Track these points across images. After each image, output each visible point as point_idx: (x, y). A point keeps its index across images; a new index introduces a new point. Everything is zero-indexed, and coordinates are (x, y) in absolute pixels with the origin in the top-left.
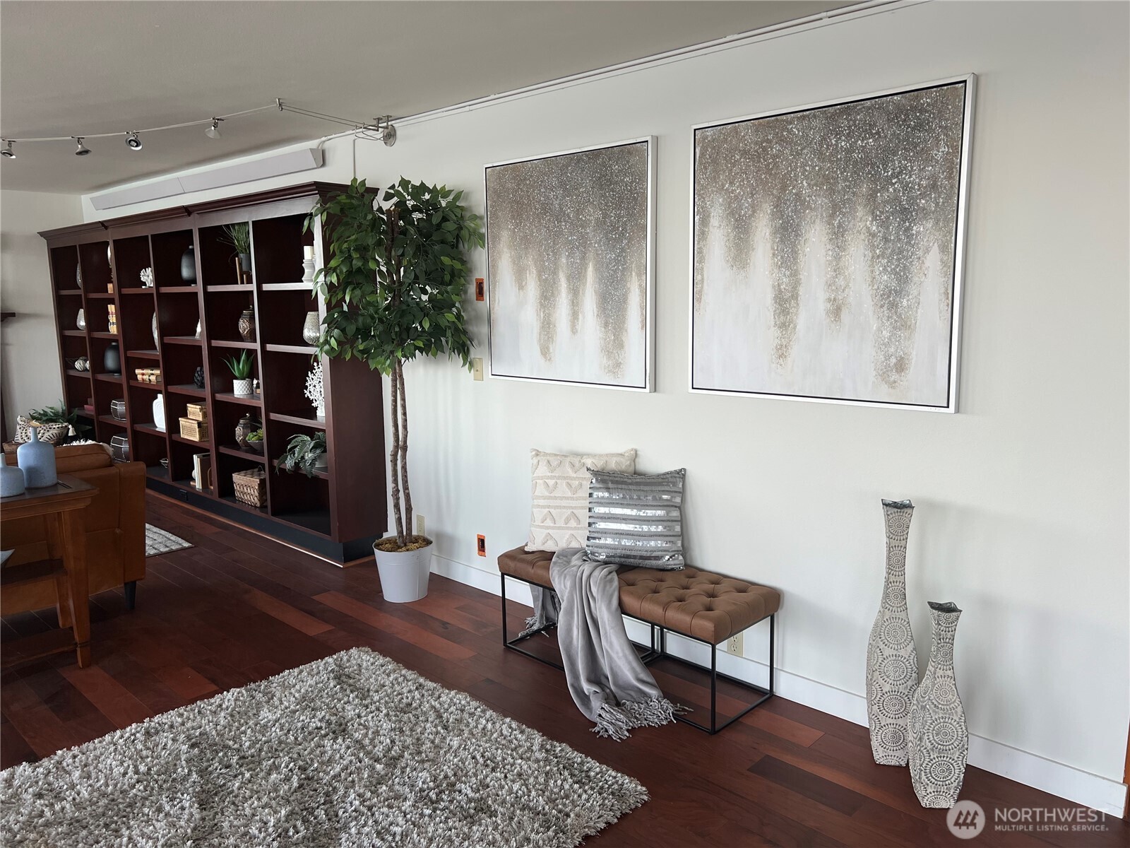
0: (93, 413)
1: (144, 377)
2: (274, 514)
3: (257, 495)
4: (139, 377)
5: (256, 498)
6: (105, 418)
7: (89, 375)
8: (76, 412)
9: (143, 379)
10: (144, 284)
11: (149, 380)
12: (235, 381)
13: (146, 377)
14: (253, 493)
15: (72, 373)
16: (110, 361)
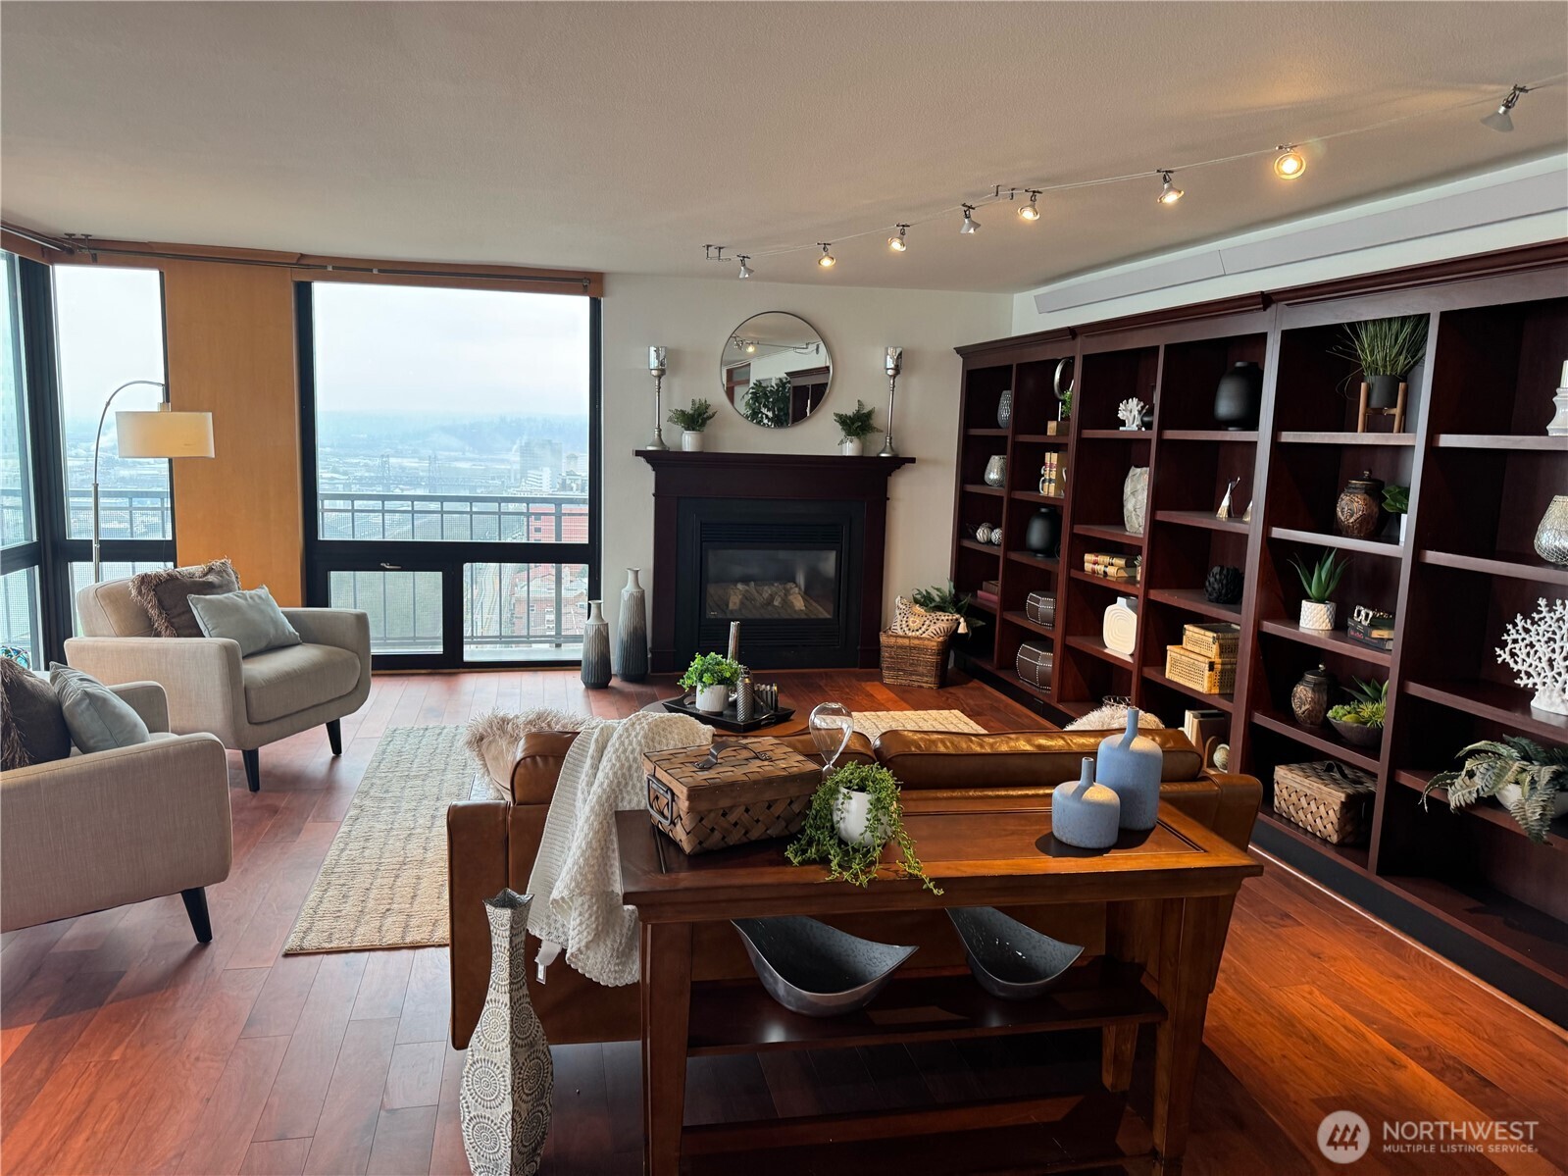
0: (997, 607)
1: (1096, 567)
2: (1382, 871)
3: (1335, 821)
4: (1088, 567)
5: (1329, 826)
6: (1013, 617)
7: (999, 552)
8: (967, 600)
9: (1094, 571)
10: (1123, 423)
11: (1105, 572)
12: (1305, 604)
13: (1100, 568)
14: (1324, 815)
15: (967, 543)
16: (1037, 534)
